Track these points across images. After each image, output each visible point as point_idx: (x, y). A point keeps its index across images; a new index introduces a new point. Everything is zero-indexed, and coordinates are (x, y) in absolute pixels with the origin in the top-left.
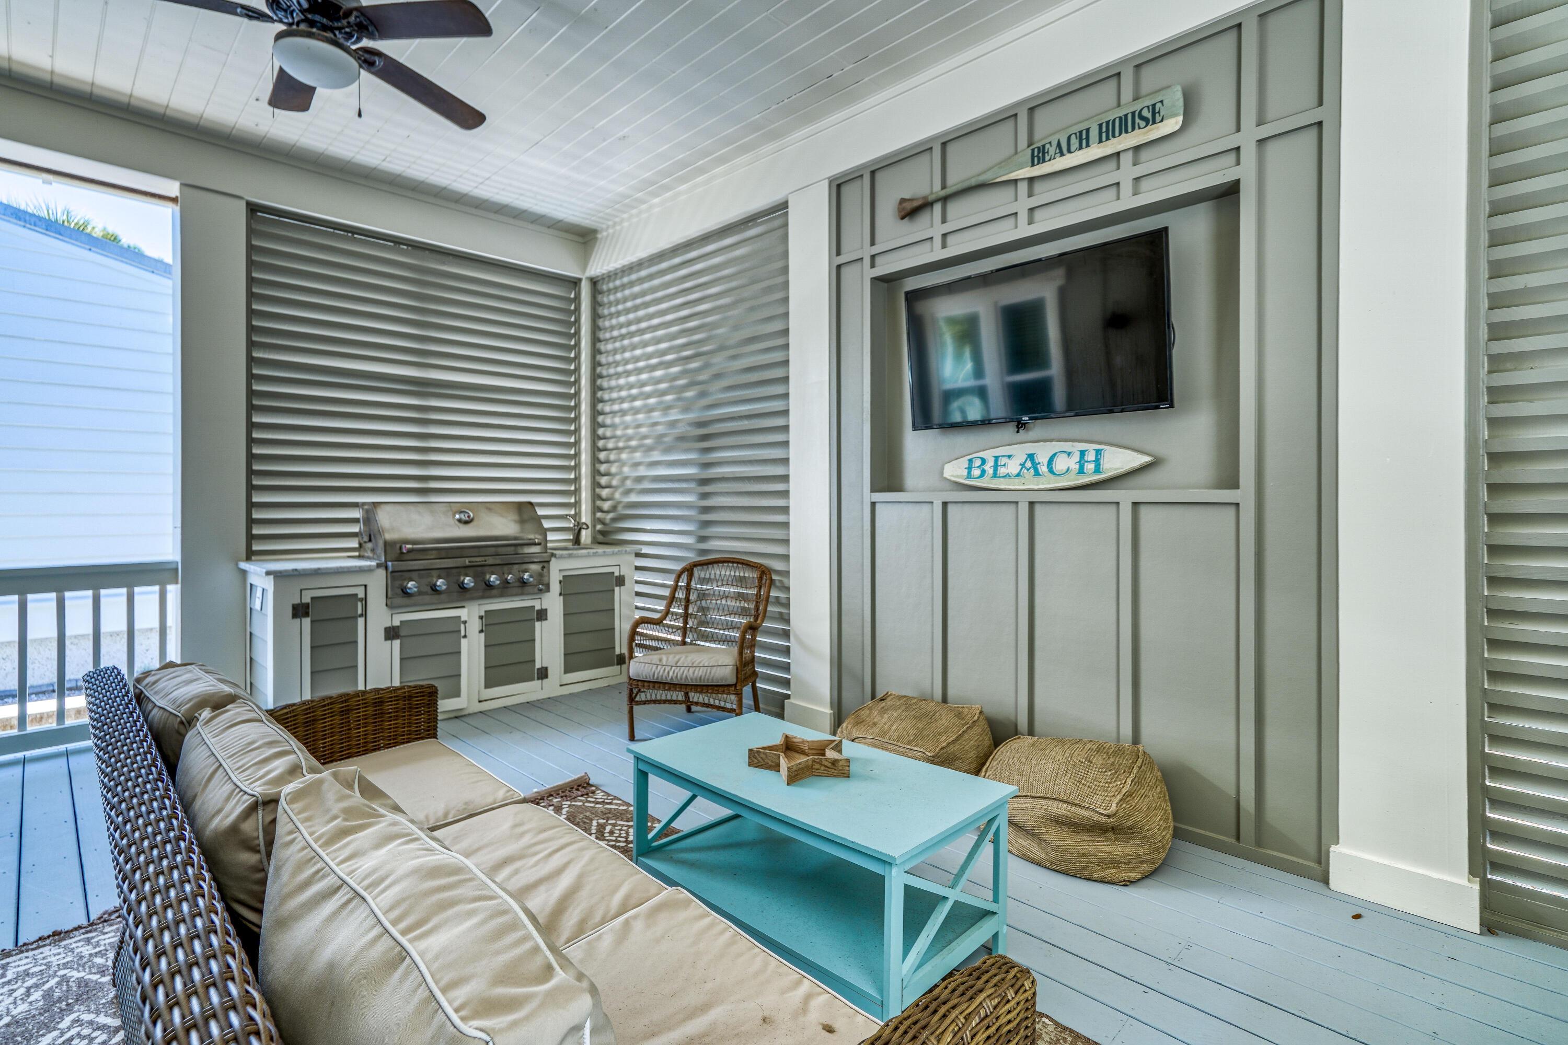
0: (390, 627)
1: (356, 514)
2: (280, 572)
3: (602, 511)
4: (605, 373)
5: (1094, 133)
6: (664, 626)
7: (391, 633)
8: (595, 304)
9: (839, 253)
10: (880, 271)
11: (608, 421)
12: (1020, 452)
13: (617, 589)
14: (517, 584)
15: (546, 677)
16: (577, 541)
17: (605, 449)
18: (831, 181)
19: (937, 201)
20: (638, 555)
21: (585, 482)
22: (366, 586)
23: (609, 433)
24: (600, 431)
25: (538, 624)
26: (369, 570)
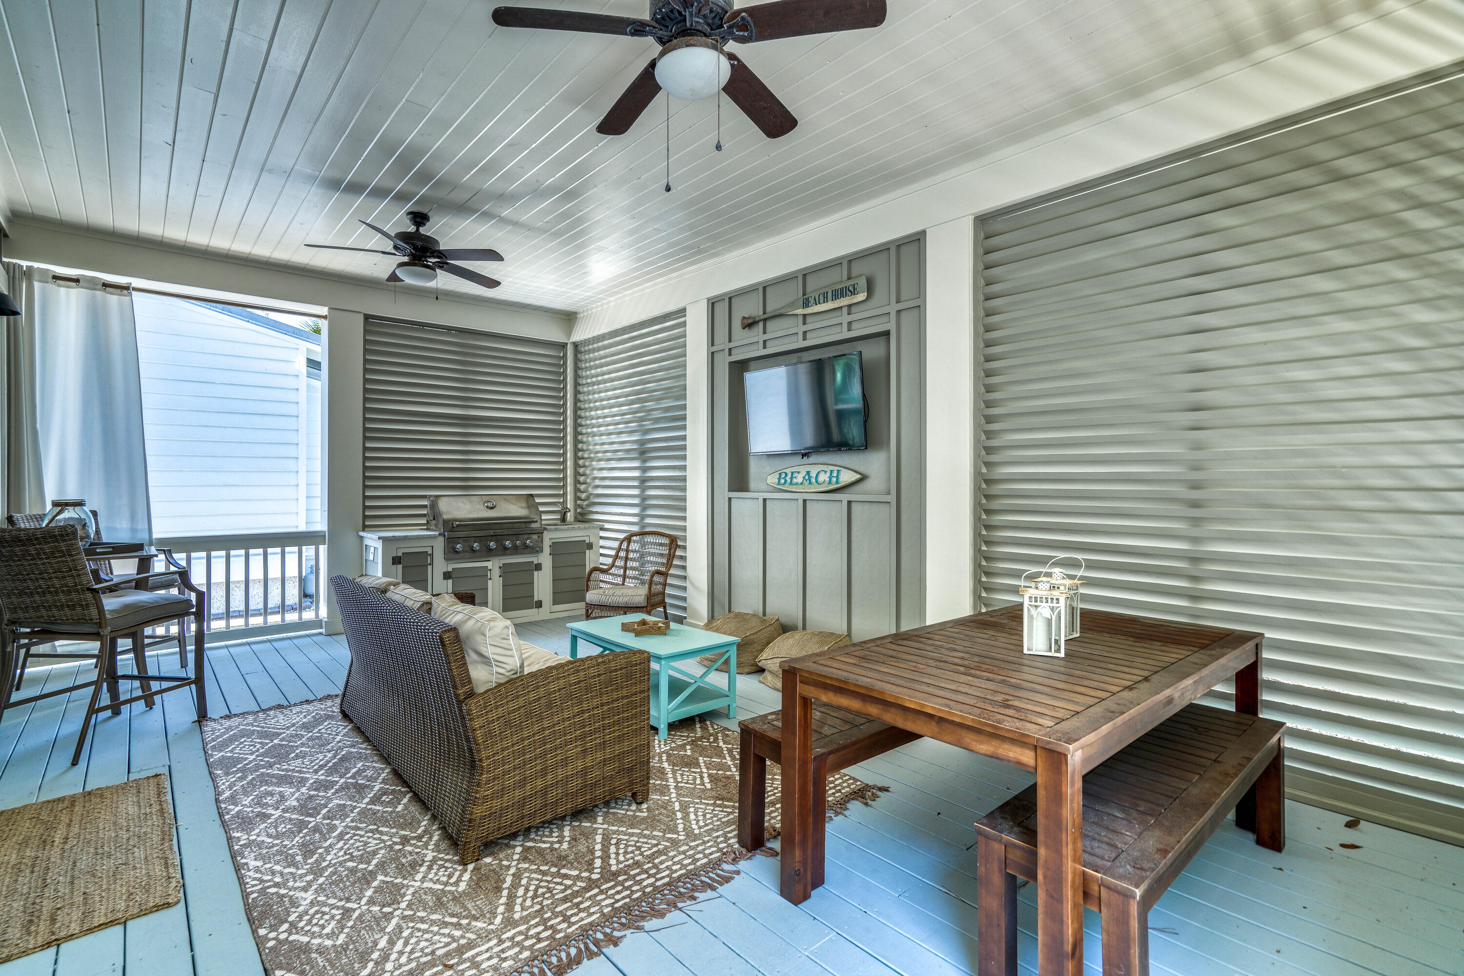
0: (446, 572)
1: (425, 502)
2: (386, 537)
3: (581, 500)
4: (582, 406)
5: (830, 295)
6: (610, 574)
7: (447, 576)
8: (576, 360)
9: (713, 345)
10: (734, 358)
11: (585, 439)
12: (803, 470)
13: (587, 551)
14: (523, 547)
15: (541, 606)
16: (563, 519)
17: (583, 458)
18: (709, 300)
19: (761, 320)
20: (602, 529)
21: (569, 480)
22: (432, 547)
23: (585, 448)
24: (580, 446)
25: (536, 573)
26: (434, 537)
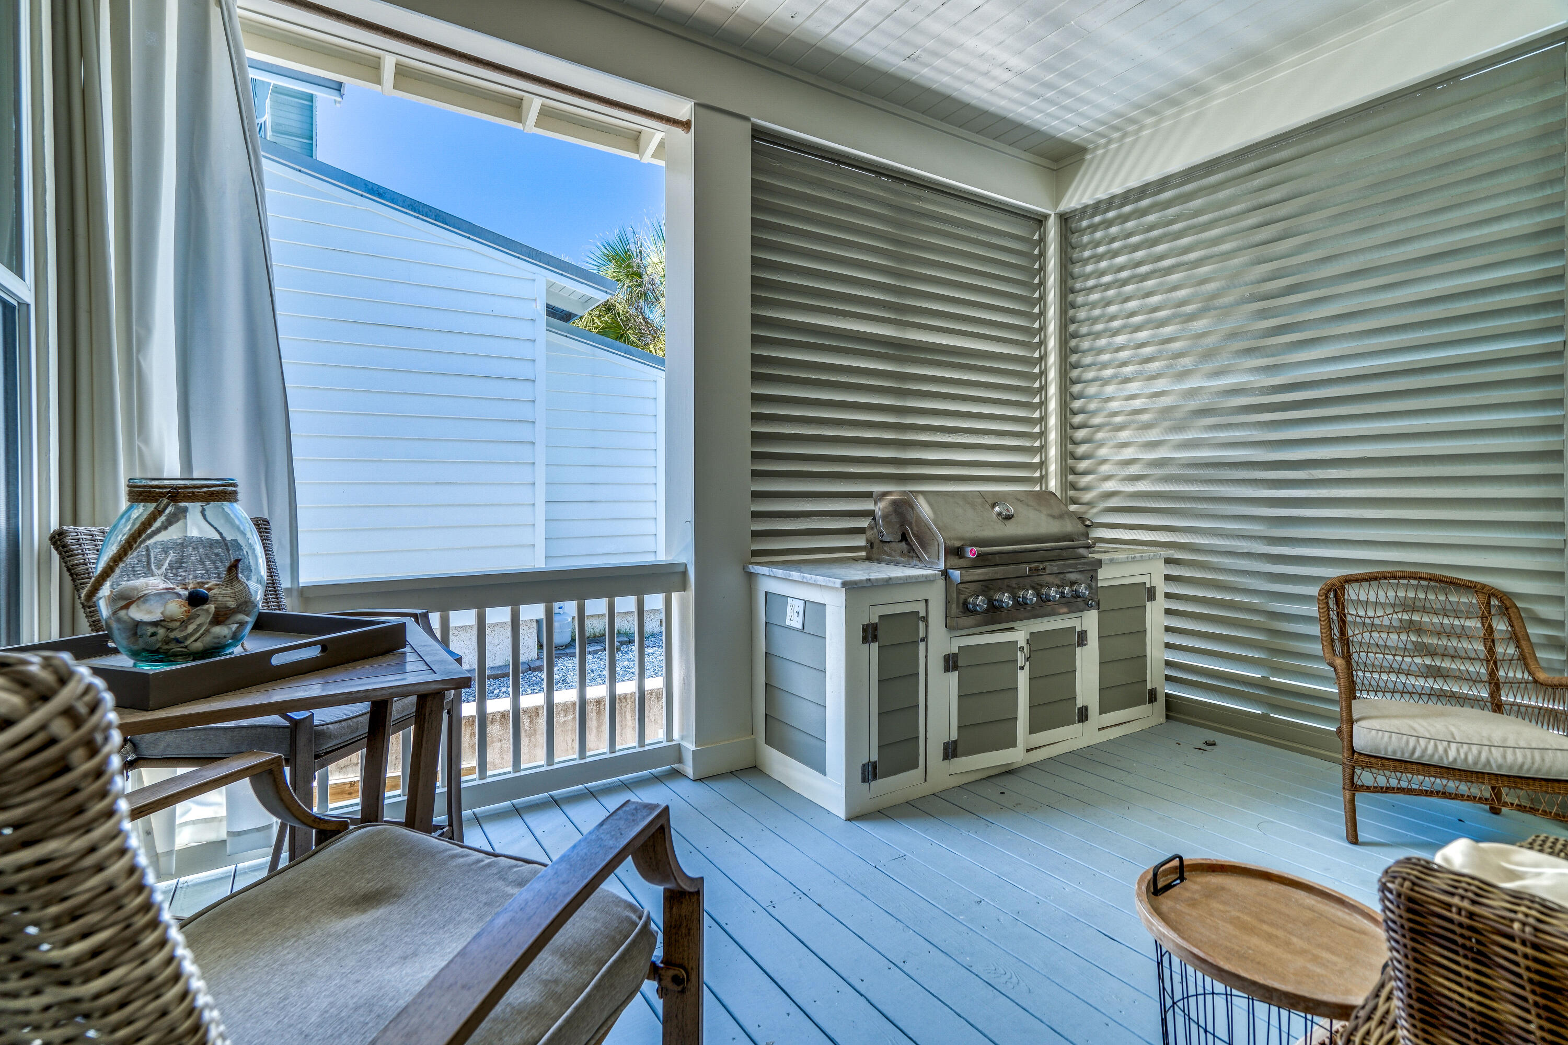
0: (949, 655)
2: (854, 584)
7: (951, 663)
8: (1065, 246)
13: (1148, 604)
15: (1086, 719)
21: (1054, 467)
22: (926, 601)
24: (1075, 404)
25: (1078, 650)
26: (929, 581)
